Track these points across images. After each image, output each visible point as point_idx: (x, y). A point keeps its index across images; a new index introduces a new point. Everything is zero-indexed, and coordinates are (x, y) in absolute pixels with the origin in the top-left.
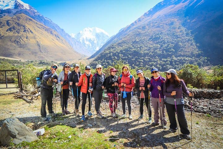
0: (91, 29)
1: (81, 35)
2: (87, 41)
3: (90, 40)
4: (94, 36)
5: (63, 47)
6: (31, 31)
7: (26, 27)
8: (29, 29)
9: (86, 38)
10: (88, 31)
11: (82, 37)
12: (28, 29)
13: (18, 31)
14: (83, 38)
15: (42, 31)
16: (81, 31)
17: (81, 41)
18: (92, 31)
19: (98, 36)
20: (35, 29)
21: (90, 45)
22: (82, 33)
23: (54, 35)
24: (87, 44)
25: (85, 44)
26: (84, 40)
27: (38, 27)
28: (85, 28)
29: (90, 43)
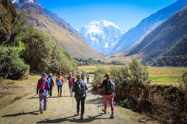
0: (98, 23)
1: (86, 30)
2: (93, 37)
3: (97, 36)
4: (101, 30)
6: (44, 25)
7: (38, 21)
8: (42, 23)
9: (92, 33)
10: (94, 25)
11: (87, 33)
12: (41, 23)
13: (31, 25)
14: (88, 34)
15: (54, 25)
16: (87, 26)
17: (86, 37)
18: (99, 25)
19: (106, 30)
20: (47, 23)
21: (97, 41)
22: (87, 28)
23: (67, 29)
24: (93, 41)
25: (91, 40)
26: (89, 35)
27: (48, 20)
28: (91, 22)
29: (97, 40)
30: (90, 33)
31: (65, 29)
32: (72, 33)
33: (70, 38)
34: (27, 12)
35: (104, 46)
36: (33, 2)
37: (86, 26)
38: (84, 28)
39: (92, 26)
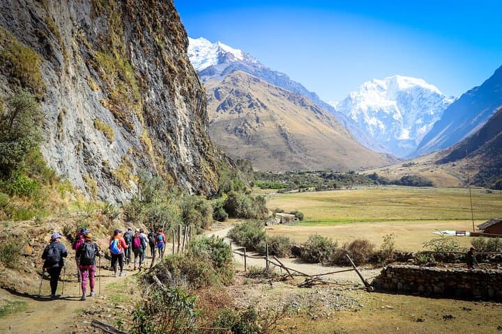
0: (382, 83)
1: (353, 102)
2: (371, 116)
3: (380, 114)
4: (391, 100)
5: (335, 135)
6: (262, 105)
7: (252, 98)
8: (259, 101)
9: (369, 108)
10: (374, 89)
11: (357, 108)
12: (256, 101)
13: (238, 107)
14: (360, 110)
15: (282, 101)
16: (355, 93)
17: (354, 118)
18: (385, 87)
19: (403, 99)
20: (268, 100)
21: (382, 126)
22: (356, 97)
23: (309, 108)
24: (372, 125)
25: (366, 124)
26: (362, 113)
27: (272, 94)
28: (365, 83)
29: (380, 122)
30: (365, 108)
31: (304, 108)
32: (318, 115)
33: (315, 127)
34: (231, 82)
35: (398, 135)
36: (242, 59)
37: (353, 95)
38: (350, 98)
39: (369, 91)
